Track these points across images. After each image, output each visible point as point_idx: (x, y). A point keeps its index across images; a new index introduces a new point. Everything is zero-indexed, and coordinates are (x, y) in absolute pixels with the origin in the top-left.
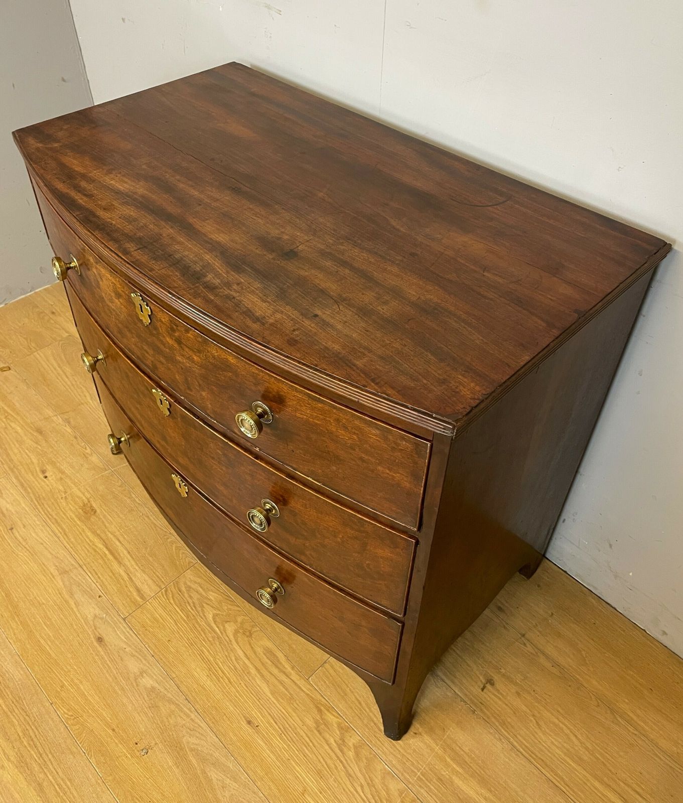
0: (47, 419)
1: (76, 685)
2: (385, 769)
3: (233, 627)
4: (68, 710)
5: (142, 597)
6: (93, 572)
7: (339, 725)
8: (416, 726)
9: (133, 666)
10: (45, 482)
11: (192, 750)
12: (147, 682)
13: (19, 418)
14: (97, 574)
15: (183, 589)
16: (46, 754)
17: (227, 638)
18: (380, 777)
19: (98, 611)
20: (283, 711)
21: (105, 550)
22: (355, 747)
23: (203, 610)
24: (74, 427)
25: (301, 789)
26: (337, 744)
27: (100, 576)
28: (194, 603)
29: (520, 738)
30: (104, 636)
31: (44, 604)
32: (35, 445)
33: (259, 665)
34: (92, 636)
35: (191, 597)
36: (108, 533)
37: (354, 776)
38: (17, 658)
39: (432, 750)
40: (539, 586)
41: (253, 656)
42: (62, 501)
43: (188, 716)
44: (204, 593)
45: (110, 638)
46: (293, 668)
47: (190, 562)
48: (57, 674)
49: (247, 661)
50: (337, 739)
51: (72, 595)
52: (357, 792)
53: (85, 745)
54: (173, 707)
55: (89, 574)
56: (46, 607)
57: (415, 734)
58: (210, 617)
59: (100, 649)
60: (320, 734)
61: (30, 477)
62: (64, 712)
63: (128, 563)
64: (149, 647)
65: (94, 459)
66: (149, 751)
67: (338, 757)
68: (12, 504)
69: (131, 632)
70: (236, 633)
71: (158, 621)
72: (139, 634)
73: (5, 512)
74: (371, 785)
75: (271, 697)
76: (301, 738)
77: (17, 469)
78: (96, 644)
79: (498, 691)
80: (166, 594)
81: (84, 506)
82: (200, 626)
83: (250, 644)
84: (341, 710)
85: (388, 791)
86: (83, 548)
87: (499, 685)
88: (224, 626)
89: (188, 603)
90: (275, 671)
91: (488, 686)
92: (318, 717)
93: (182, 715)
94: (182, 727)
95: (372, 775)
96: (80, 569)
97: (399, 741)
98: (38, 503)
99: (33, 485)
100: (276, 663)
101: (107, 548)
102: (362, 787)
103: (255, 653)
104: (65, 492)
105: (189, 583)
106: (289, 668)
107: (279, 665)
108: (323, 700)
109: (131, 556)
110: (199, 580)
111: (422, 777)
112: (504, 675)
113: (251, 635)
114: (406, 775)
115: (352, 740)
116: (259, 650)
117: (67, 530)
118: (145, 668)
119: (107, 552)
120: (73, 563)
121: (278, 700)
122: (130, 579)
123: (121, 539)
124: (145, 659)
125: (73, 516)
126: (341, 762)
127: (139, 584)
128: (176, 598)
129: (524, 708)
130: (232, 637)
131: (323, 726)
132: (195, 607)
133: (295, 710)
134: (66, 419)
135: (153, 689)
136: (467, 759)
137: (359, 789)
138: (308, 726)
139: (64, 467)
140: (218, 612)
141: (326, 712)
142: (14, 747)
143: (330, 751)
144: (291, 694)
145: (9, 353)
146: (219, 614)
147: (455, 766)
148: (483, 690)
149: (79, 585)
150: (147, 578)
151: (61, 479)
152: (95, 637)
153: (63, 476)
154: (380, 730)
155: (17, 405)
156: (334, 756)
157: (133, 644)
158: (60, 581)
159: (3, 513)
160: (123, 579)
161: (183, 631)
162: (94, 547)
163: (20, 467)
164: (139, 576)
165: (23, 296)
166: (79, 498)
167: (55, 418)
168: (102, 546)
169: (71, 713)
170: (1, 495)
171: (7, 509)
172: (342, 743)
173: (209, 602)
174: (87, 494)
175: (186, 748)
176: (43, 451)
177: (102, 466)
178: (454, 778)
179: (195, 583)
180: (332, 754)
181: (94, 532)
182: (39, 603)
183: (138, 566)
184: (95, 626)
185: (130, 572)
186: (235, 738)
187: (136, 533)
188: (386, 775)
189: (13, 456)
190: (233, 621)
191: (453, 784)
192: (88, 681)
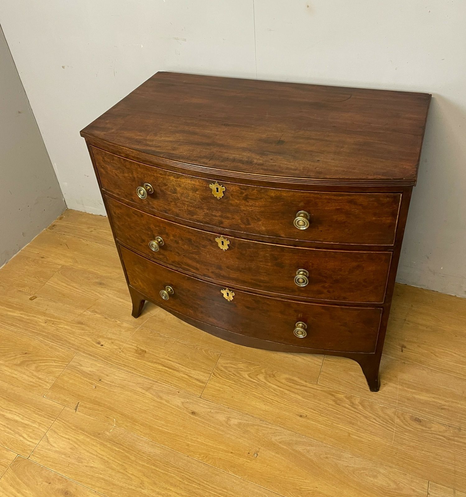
0: (81, 315)
1: (195, 441)
2: (381, 406)
3: (262, 376)
4: (200, 455)
5: (203, 382)
6: (165, 382)
7: (346, 397)
8: (383, 381)
9: (222, 418)
10: (103, 348)
11: (280, 442)
12: (234, 422)
13: (62, 321)
14: (169, 382)
15: (223, 369)
16: (202, 482)
17: (262, 383)
18: (380, 411)
19: (182, 400)
20: (315, 403)
21: (164, 368)
22: (360, 404)
23: (240, 375)
24: (101, 313)
25: (347, 434)
26: (351, 406)
27: (171, 382)
28: (233, 374)
30: (195, 410)
31: (148, 410)
32: (84, 332)
33: (288, 388)
34: (187, 413)
35: (229, 371)
36: (160, 359)
37: (368, 416)
38: (152, 443)
39: (396, 388)
41: (282, 385)
42: (121, 354)
43: (267, 428)
44: (235, 367)
45: (197, 409)
46: (306, 382)
47: (217, 355)
48: (181, 440)
49: (280, 389)
50: (349, 403)
51: (161, 398)
52: (374, 423)
53: (221, 467)
54: (256, 427)
55: (164, 384)
56: (150, 410)
57: (384, 384)
58: (247, 377)
59: (197, 418)
60: (339, 405)
61: (91, 349)
62: (197, 457)
63: (183, 369)
64: (224, 405)
65: (125, 325)
66: (258, 453)
67: (355, 412)
68: (91, 367)
69: (208, 402)
70: (265, 378)
71: (219, 390)
72: (214, 401)
73: (90, 373)
74: (379, 417)
75: (304, 400)
76: (332, 411)
77: (81, 348)
78: (192, 416)
79: (409, 349)
80: (215, 375)
81: (136, 351)
82: (244, 383)
83: (277, 380)
84: (343, 390)
85: (388, 415)
86: (151, 372)
87: (408, 347)
88: (257, 378)
89: (230, 374)
90: (298, 387)
91: (404, 349)
92: (334, 398)
93: (264, 429)
94: (268, 434)
95: (376, 412)
96: (157, 383)
97: (379, 391)
98: (107, 360)
99: (98, 352)
100: (296, 383)
101: (165, 366)
102: (375, 419)
103: (282, 383)
104: (120, 349)
105: (224, 365)
106: (304, 383)
107: (298, 383)
108: (331, 389)
109: (182, 365)
110: (229, 361)
111: (399, 402)
112: (407, 341)
113: (274, 376)
114: (391, 404)
115: (357, 402)
116: (283, 381)
117: (135, 367)
118: (228, 416)
119: (167, 369)
120: (150, 382)
121: (308, 400)
122: (190, 376)
123: (171, 359)
124: (226, 411)
125: (134, 359)
126: (358, 413)
127: (195, 377)
128: (222, 375)
129: (426, 351)
130: (265, 381)
131: (339, 401)
132: (236, 375)
133: (320, 400)
134: (93, 311)
135: (239, 424)
136: (414, 385)
137: (374, 421)
138: (331, 405)
139: (110, 336)
140: (250, 372)
141: (336, 394)
142: (181, 488)
143: (349, 411)
144: (313, 394)
145: (29, 289)
146: (251, 373)
147: (411, 390)
148: (402, 352)
149: (162, 392)
150: (199, 372)
151: (112, 343)
152: (189, 413)
153: (113, 341)
154: (367, 391)
155: (56, 315)
156: (353, 412)
157: (214, 407)
158: (149, 394)
159: (88, 374)
160: (186, 378)
161: (237, 390)
162: (157, 369)
163: (82, 346)
164: (194, 373)
165: (15, 255)
166: (130, 348)
167: (85, 313)
168: (161, 367)
169: (202, 456)
170: (81, 366)
171: (90, 371)
172: (353, 405)
173: (241, 370)
174: (133, 344)
175: (277, 443)
176: (90, 332)
177: (132, 327)
178: (414, 395)
179: (227, 363)
180: (351, 411)
181: (152, 362)
182: (145, 410)
183: (190, 368)
184: (186, 408)
185: (188, 373)
186: (299, 427)
187: (177, 353)
188: (383, 409)
189: (73, 342)
190: (260, 373)
191: (415, 398)
192: (201, 436)
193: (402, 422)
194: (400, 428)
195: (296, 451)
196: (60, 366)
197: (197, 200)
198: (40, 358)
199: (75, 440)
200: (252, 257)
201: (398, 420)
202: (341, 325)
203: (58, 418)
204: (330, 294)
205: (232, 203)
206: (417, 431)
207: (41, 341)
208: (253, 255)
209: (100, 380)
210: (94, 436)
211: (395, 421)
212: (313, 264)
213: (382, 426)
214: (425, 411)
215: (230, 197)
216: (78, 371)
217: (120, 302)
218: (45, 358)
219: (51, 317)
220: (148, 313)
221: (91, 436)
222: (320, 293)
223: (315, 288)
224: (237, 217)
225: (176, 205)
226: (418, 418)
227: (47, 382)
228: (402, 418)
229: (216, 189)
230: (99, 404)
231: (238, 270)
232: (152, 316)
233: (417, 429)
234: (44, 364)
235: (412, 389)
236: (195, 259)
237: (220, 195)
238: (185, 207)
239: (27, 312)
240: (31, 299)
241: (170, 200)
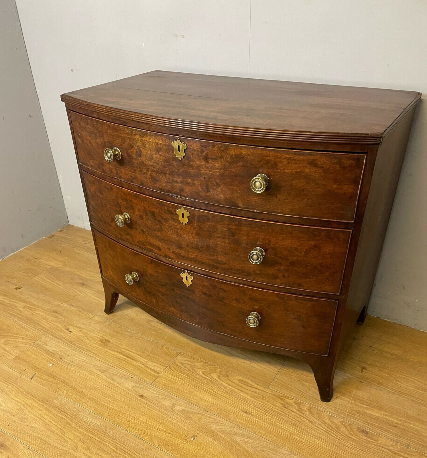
0: (58, 306)
1: (137, 419)
2: (329, 415)
3: (216, 375)
4: (138, 431)
5: (157, 373)
6: (121, 368)
7: (295, 402)
8: (335, 394)
9: (167, 403)
10: (71, 334)
11: (219, 431)
12: (178, 408)
13: (39, 309)
14: (125, 368)
15: (179, 364)
16: (134, 454)
17: (214, 380)
18: (327, 419)
19: (133, 384)
20: (262, 403)
21: (123, 357)
22: (308, 410)
23: (195, 371)
24: (77, 307)
25: (288, 434)
26: (298, 411)
27: (127, 369)
28: (188, 369)
29: (390, 387)
30: (143, 394)
31: (99, 388)
32: (56, 319)
33: (239, 388)
34: (135, 395)
35: (185, 367)
36: (122, 349)
37: (313, 421)
38: (95, 415)
39: (349, 402)
40: (369, 326)
41: (234, 384)
42: (86, 340)
43: (210, 417)
44: (192, 364)
45: (146, 393)
46: (258, 385)
48: (123, 417)
49: (231, 387)
50: (297, 408)
51: (114, 380)
52: (319, 428)
53: (156, 444)
54: (199, 416)
55: (120, 369)
56: (101, 389)
57: (336, 397)
58: (201, 373)
59: (144, 400)
60: (287, 408)
61: (60, 333)
62: (136, 432)
63: (141, 360)
64: (172, 393)
65: (96, 318)
66: (195, 437)
67: (301, 416)
68: (55, 347)
69: (158, 389)
70: (219, 377)
71: (171, 381)
72: (163, 389)
73: (53, 352)
74: (324, 423)
75: (252, 399)
76: (278, 413)
77: (51, 331)
78: (140, 398)
79: (369, 371)
80: (170, 369)
81: (101, 340)
82: (197, 378)
83: (229, 380)
84: (293, 396)
85: (334, 423)
86: (110, 358)
87: (369, 369)
88: (211, 376)
89: (185, 370)
90: (248, 388)
91: (364, 370)
92: (282, 402)
93: (206, 418)
94: (209, 423)
95: (323, 419)
96: (113, 368)
97: (330, 402)
98: (72, 344)
99: (64, 336)
100: (248, 385)
101: (125, 356)
102: (320, 425)
103: (234, 383)
104: (86, 336)
105: (181, 362)
106: (256, 386)
107: (250, 385)
108: (281, 394)
109: (141, 356)
110: (187, 359)
111: (348, 414)
112: (369, 364)
113: (227, 376)
114: (340, 415)
115: (305, 408)
116: (236, 381)
117: (96, 353)
118: (175, 403)
119: (126, 358)
120: (107, 366)
121: (256, 400)
122: (146, 366)
123: (131, 350)
124: (173, 399)
125: (97, 346)
126: (304, 417)
127: (153, 368)
128: (177, 369)
129: (386, 375)
130: (217, 379)
131: (287, 405)
132: (190, 371)
133: (268, 402)
134: (69, 304)
135: (184, 410)
136: (368, 401)
137: (319, 426)
138: (278, 407)
139: (80, 325)
140: (204, 370)
141: (285, 399)
143: (295, 414)
144: (262, 396)
145: (17, 281)
146: (205, 371)
147: (363, 406)
148: (362, 372)
149: (116, 375)
150: (156, 364)
151: (81, 331)
152: (138, 395)
153: (81, 330)
154: (318, 400)
155: (35, 303)
156: (299, 416)
157: (162, 394)
158: (103, 376)
159: (51, 352)
160: (142, 367)
161: (188, 383)
162: (116, 357)
163: (51, 330)
164: (151, 364)
165: (12, 254)
166: (96, 337)
167: (62, 305)
168: (121, 356)
169: (141, 432)
170: (46, 345)
171: (53, 350)
172: (300, 410)
173: (197, 367)
174: (100, 334)
175: (216, 431)
176: (62, 321)
177: (103, 321)
178: (365, 410)
179: (185, 360)
180: (298, 415)
181: (113, 350)
182: (96, 388)
183: (148, 360)
184: (135, 391)
185: (145, 363)
186: (241, 421)
187: (139, 346)
188: (330, 417)
189: (45, 326)
190: (215, 372)
191: (366, 413)
192: (144, 415)
193: (348, 431)
194: (344, 436)
195: (234, 441)
196: (27, 343)
197: (160, 163)
198: (11, 335)
199: (23, 403)
200: (211, 232)
201: (344, 429)
202: (295, 318)
203: (13, 384)
204: (285, 279)
205: (193, 165)
206: (362, 441)
207: (15, 322)
208: (211, 230)
209: (61, 359)
210: (42, 402)
211: (341, 429)
212: (269, 242)
213: (325, 431)
214: (375, 425)
215: (190, 157)
216: (43, 349)
217: (97, 300)
218: (16, 335)
219: (30, 304)
220: (121, 312)
221: (39, 402)
222: (275, 277)
223: (271, 271)
224: (197, 183)
225: (141, 171)
226: (365, 431)
227: (12, 354)
228: (348, 428)
229: (178, 147)
230: (54, 377)
231: (197, 248)
232: (124, 315)
233: (363, 440)
234: (12, 339)
235: (364, 404)
236: (157, 236)
237: (180, 155)
238: (149, 173)
239: (10, 298)
240: (16, 289)
241: (136, 165)
